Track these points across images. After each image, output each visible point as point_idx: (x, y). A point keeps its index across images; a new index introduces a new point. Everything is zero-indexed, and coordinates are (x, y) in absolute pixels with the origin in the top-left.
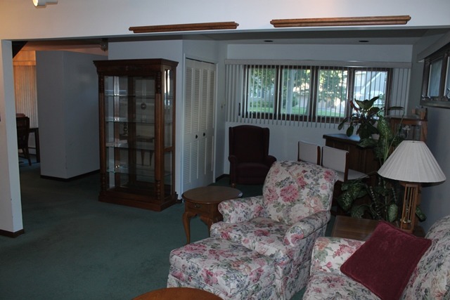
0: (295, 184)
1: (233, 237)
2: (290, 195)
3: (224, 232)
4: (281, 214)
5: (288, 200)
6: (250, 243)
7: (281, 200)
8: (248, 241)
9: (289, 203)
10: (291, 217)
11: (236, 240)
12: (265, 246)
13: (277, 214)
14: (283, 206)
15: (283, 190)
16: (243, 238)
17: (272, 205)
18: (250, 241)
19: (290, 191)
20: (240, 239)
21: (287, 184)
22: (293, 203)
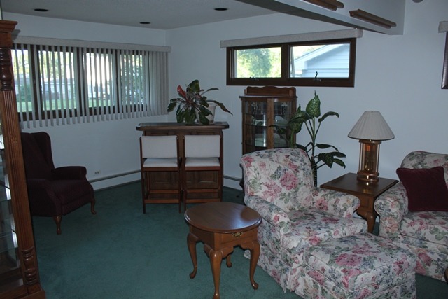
0: (289, 170)
1: (323, 237)
2: (290, 183)
3: (312, 238)
4: (290, 204)
5: (291, 187)
6: (341, 233)
7: (284, 190)
8: (338, 232)
9: (293, 190)
10: (299, 202)
11: (327, 238)
12: (353, 226)
13: (287, 205)
14: (289, 194)
15: (281, 181)
16: (333, 232)
17: (278, 199)
18: (339, 230)
19: (288, 179)
20: (330, 234)
21: (282, 173)
22: (297, 188)
